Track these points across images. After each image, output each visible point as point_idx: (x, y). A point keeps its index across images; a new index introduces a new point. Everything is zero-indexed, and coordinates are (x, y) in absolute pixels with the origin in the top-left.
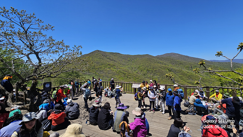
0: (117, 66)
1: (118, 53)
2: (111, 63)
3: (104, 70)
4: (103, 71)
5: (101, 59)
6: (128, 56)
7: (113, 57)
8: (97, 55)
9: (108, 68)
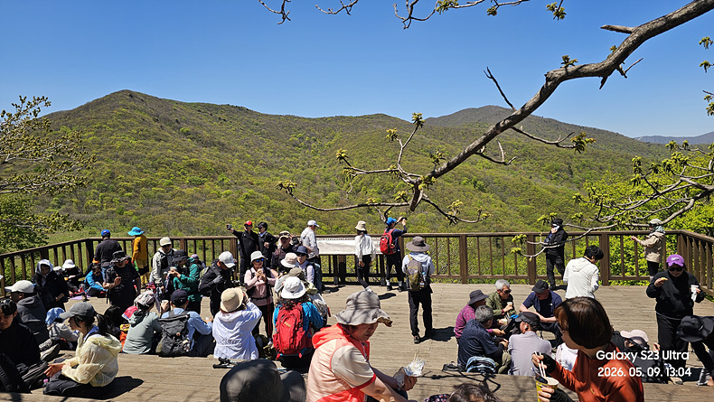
0: (238, 174)
1: (241, 109)
2: (206, 157)
3: (168, 195)
4: (161, 197)
5: (146, 137)
6: (291, 123)
7: (211, 129)
8: (124, 116)
9: (191, 184)
